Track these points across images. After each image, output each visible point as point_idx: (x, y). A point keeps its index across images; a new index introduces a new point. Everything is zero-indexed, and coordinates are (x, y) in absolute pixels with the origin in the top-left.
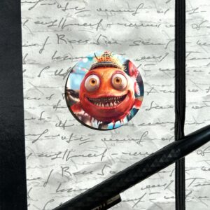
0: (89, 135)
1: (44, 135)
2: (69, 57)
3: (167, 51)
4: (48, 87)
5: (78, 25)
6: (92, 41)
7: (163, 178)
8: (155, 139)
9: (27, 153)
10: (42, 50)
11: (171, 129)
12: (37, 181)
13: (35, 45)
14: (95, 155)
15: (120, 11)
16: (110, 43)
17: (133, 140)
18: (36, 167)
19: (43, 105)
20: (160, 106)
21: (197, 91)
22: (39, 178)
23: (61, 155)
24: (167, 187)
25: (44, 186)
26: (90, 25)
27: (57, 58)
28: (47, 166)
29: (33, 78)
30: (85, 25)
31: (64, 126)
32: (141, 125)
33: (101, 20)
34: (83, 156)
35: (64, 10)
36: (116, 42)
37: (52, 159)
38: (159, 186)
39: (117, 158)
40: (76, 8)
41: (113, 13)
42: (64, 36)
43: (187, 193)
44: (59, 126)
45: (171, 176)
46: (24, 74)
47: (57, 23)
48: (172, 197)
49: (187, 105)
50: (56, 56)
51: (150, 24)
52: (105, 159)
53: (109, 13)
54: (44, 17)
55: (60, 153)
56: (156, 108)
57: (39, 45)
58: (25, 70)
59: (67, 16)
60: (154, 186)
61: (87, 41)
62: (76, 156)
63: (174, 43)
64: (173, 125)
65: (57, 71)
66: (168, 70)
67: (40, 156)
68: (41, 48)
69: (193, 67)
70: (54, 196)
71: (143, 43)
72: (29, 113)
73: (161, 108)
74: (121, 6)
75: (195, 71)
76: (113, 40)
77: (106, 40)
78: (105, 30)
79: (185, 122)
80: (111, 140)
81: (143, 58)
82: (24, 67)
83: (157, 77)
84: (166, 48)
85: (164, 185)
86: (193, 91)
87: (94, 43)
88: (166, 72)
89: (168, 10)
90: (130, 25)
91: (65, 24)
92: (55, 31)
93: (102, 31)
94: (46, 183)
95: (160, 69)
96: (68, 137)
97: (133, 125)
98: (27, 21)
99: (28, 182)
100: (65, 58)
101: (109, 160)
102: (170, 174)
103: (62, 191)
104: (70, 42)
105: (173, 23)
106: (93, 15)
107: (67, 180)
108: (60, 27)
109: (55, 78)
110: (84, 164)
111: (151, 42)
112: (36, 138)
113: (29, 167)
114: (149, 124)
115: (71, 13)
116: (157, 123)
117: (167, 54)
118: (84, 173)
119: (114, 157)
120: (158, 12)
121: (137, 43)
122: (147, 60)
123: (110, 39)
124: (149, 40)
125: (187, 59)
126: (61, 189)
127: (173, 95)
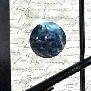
0: (40, 60)
1: (19, 60)
2: (31, 24)
3: (76, 22)
4: (21, 38)
5: (35, 10)
6: (41, 17)
7: (74, 80)
8: (71, 62)
9: (12, 68)
10: (19, 21)
11: (78, 58)
12: (16, 81)
13: (15, 19)
14: (43, 70)
15: (54, 4)
16: (50, 18)
17: (60, 62)
18: (16, 75)
19: (19, 46)
20: (73, 47)
21: (90, 40)
22: (17, 80)
23: (27, 70)
24: (76, 85)
25: (19, 84)
26: (41, 10)
27: (26, 25)
28: (21, 75)
29: (15, 34)
30: (38, 10)
31: (28, 56)
32: (64, 56)
33: (46, 8)
34: (37, 70)
35: (29, 4)
36: (52, 18)
37: (23, 71)
38: (73, 84)
39: (53, 71)
40: (34, 3)
41: (51, 4)
42: (29, 15)
43: (86, 88)
44: (26, 56)
45: (78, 79)
46: (10, 32)
47: (26, 9)
48: (79, 90)
49: (85, 46)
50: (25, 24)
51: (68, 9)
52: (47, 71)
53: (49, 5)
54: (20, 7)
55: (27, 68)
56: (71, 48)
57: (17, 19)
58: (11, 30)
59: (30, 6)
60: (70, 84)
61: (39, 17)
62: (34, 70)
63: (79, 18)
64: (79, 56)
65: (25, 31)
66: (76, 30)
67: (17, 70)
68: (18, 20)
69: (88, 29)
70: (24, 88)
71: (65, 18)
72: (12, 50)
73: (74, 48)
74: (55, 2)
75: (89, 31)
76: (51, 16)
77: (48, 16)
78: (47, 12)
79: (85, 54)
80: (50, 62)
81: (65, 25)
82: (11, 29)
83: (72, 33)
84: (75, 20)
85: (75, 84)
86: (88, 40)
87: (42, 18)
88: (75, 31)
89: (76, 3)
90: (59, 10)
91: (30, 10)
92: (25, 13)
93: (46, 13)
94: (20, 82)
95: (73, 30)
96: (30, 61)
97: (60, 56)
98: (12, 8)
99: (12, 82)
100: (29, 25)
101: (49, 72)
102: (78, 78)
103: (27, 86)
104: (32, 18)
105: (79, 9)
106: (42, 5)
107: (29, 81)
108: (27, 11)
109: (25, 34)
110: (37, 74)
111: (68, 18)
112: (16, 61)
113: (12, 75)
114: (68, 55)
115: (32, 5)
116: (72, 55)
117: (76, 23)
118: (38, 78)
119: (52, 70)
120: (72, 4)
121: (62, 18)
122: (67, 26)
123: (50, 16)
124: (68, 17)
125: (85, 25)
126: (27, 85)
127: (79, 42)
